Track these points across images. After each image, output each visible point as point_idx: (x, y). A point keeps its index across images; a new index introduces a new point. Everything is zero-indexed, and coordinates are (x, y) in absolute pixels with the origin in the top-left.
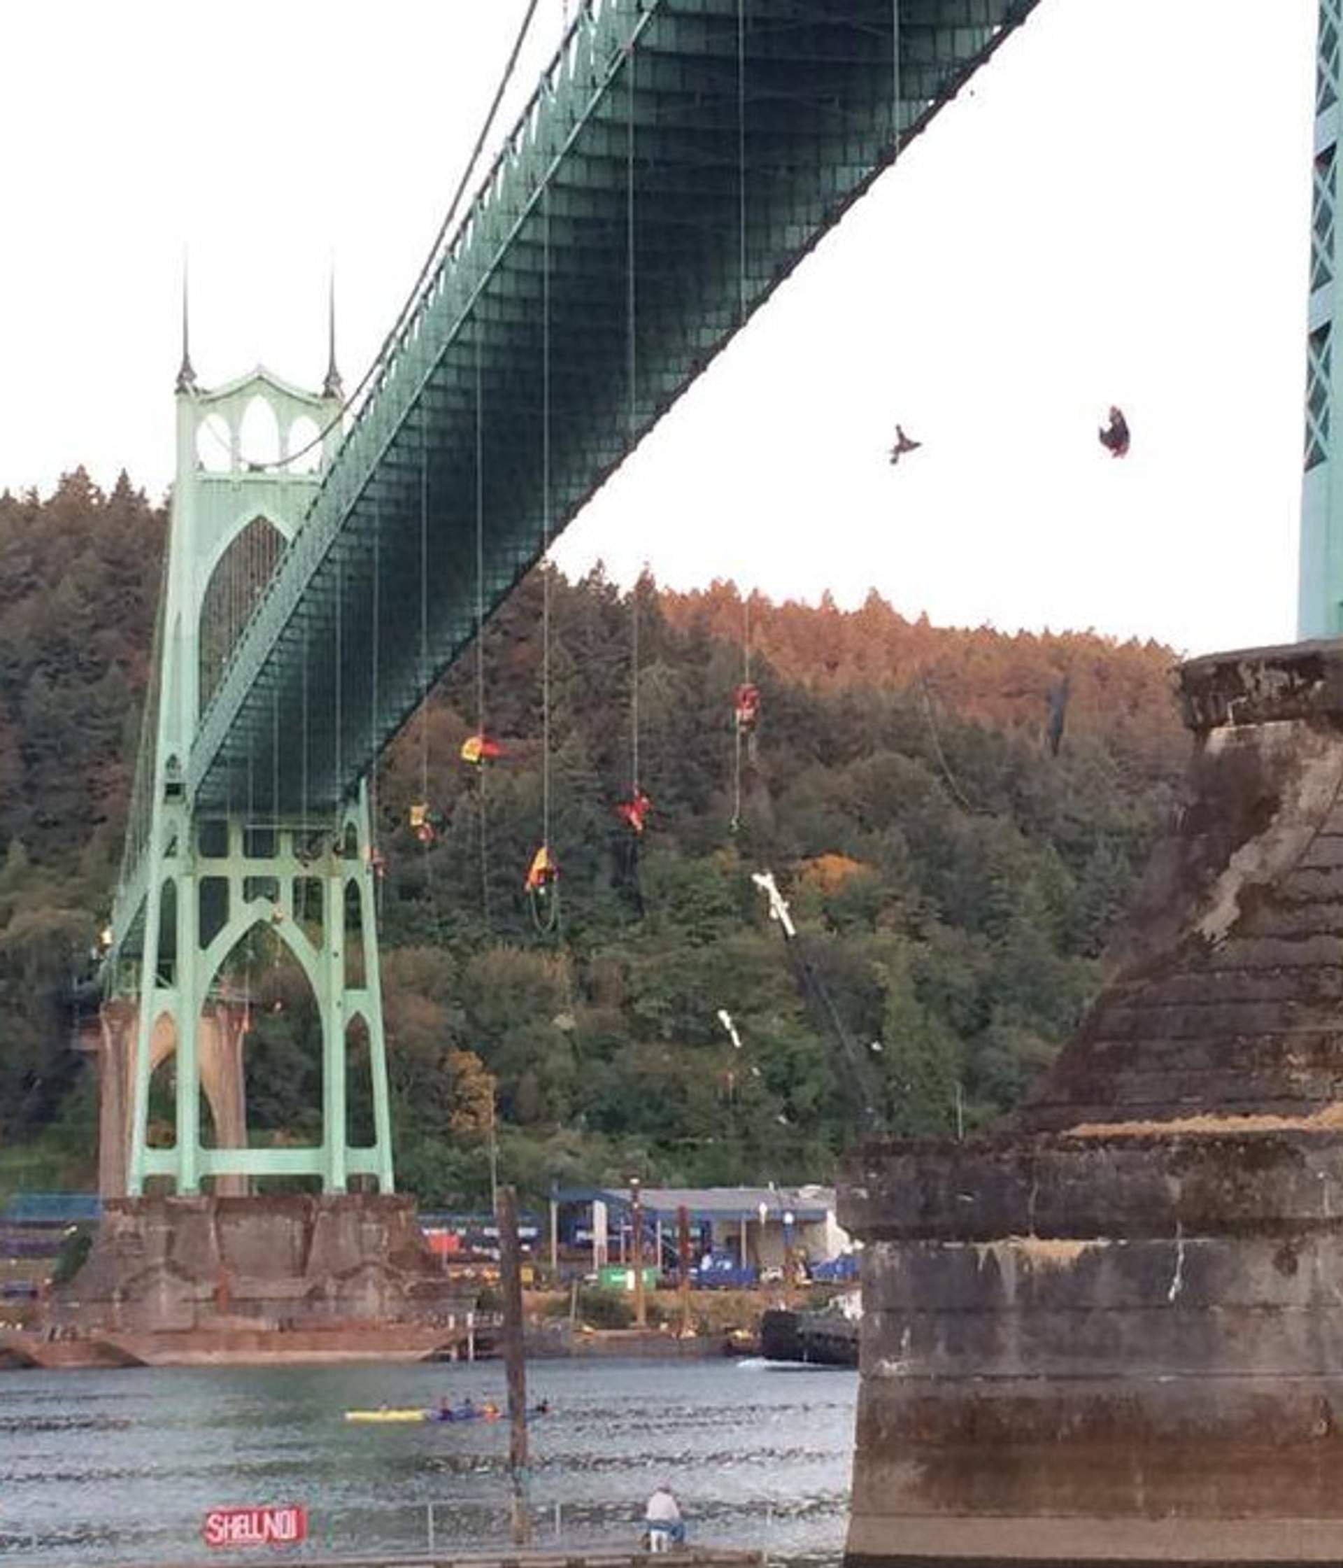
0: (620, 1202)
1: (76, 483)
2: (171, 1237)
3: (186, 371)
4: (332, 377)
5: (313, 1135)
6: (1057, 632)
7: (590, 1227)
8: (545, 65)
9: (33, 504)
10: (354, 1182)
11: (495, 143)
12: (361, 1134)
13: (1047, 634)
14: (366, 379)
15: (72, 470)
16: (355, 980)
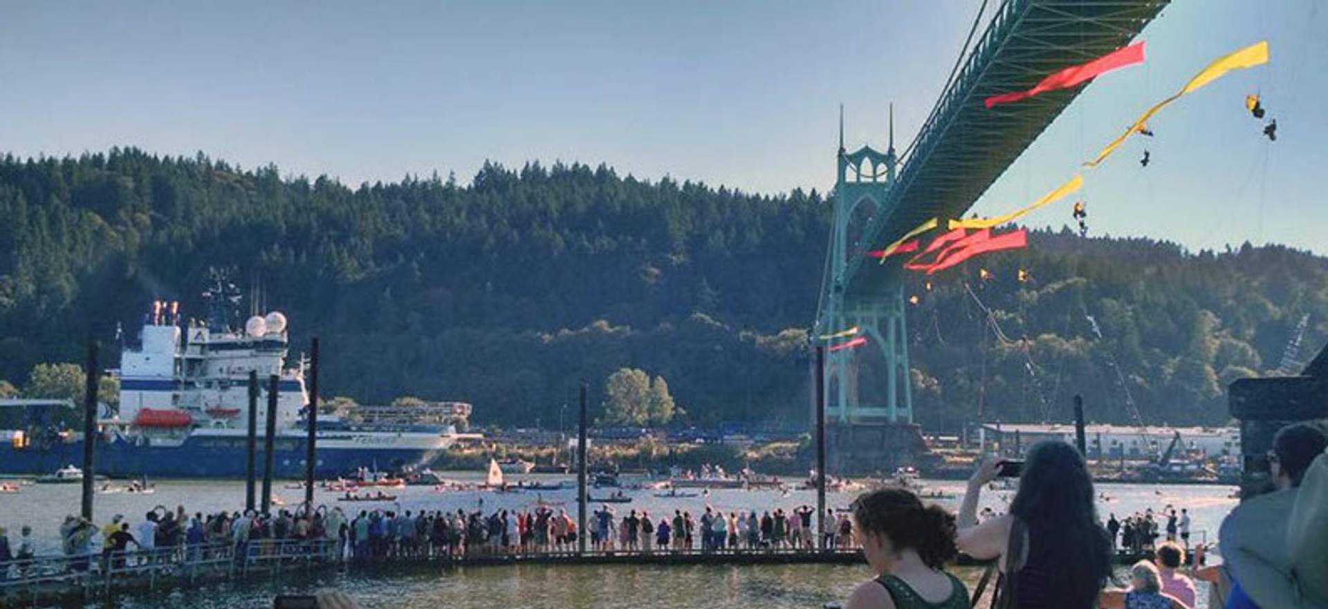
0: (992, 430)
1: (798, 193)
2: (838, 437)
3: (842, 150)
4: (891, 150)
5: (884, 403)
6: (1133, 238)
7: (978, 437)
8: (993, 17)
9: (783, 200)
10: (899, 418)
11: (970, 50)
12: (901, 403)
13: (1129, 239)
14: (908, 150)
15: (796, 188)
16: (899, 351)
